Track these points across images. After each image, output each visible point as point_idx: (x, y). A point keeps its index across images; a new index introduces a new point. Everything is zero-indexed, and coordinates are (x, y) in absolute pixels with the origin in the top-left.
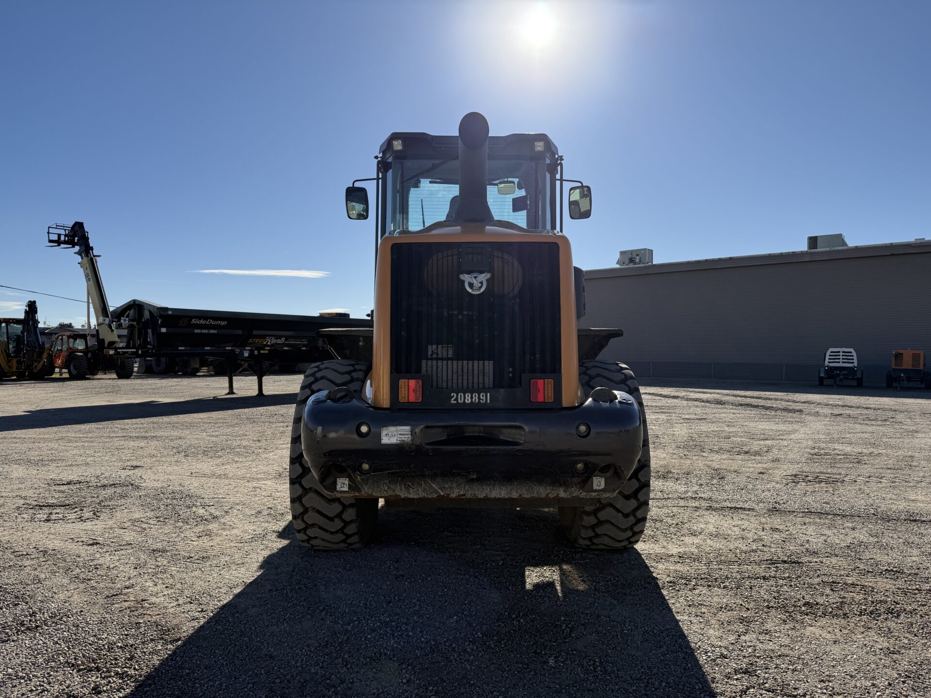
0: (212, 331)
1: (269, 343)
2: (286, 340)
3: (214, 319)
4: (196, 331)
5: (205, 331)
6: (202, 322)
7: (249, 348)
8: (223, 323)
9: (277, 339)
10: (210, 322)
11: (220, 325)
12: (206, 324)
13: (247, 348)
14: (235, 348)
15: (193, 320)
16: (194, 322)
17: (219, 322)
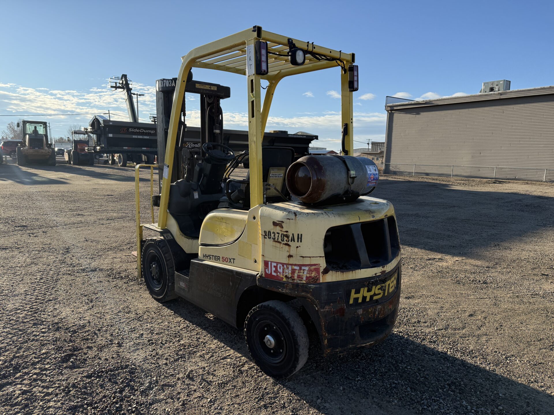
0: (146, 137)
1: (190, 147)
3: (146, 129)
4: (134, 137)
5: (140, 137)
6: (136, 130)
8: (152, 132)
10: (142, 131)
11: (150, 133)
12: (139, 132)
15: (130, 129)
16: (131, 130)
17: (149, 131)
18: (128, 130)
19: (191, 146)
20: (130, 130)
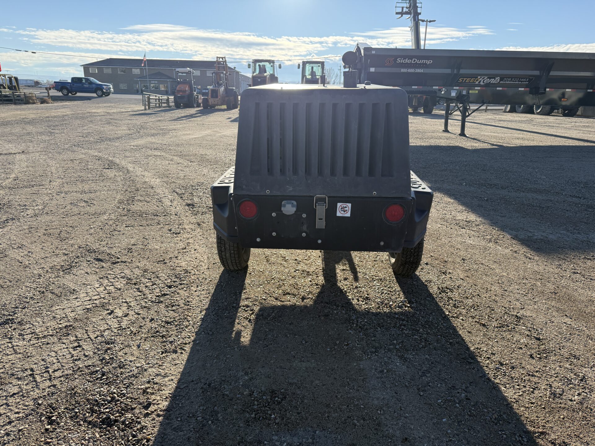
0: (419, 71)
1: (482, 83)
2: (500, 80)
3: (418, 58)
4: (404, 70)
5: (411, 70)
6: (407, 61)
7: (458, 88)
8: (428, 62)
9: (490, 78)
10: (415, 61)
11: (426, 64)
12: (411, 63)
13: (455, 88)
14: (440, 88)
15: (398, 60)
16: (400, 61)
17: (425, 61)
19: (485, 82)
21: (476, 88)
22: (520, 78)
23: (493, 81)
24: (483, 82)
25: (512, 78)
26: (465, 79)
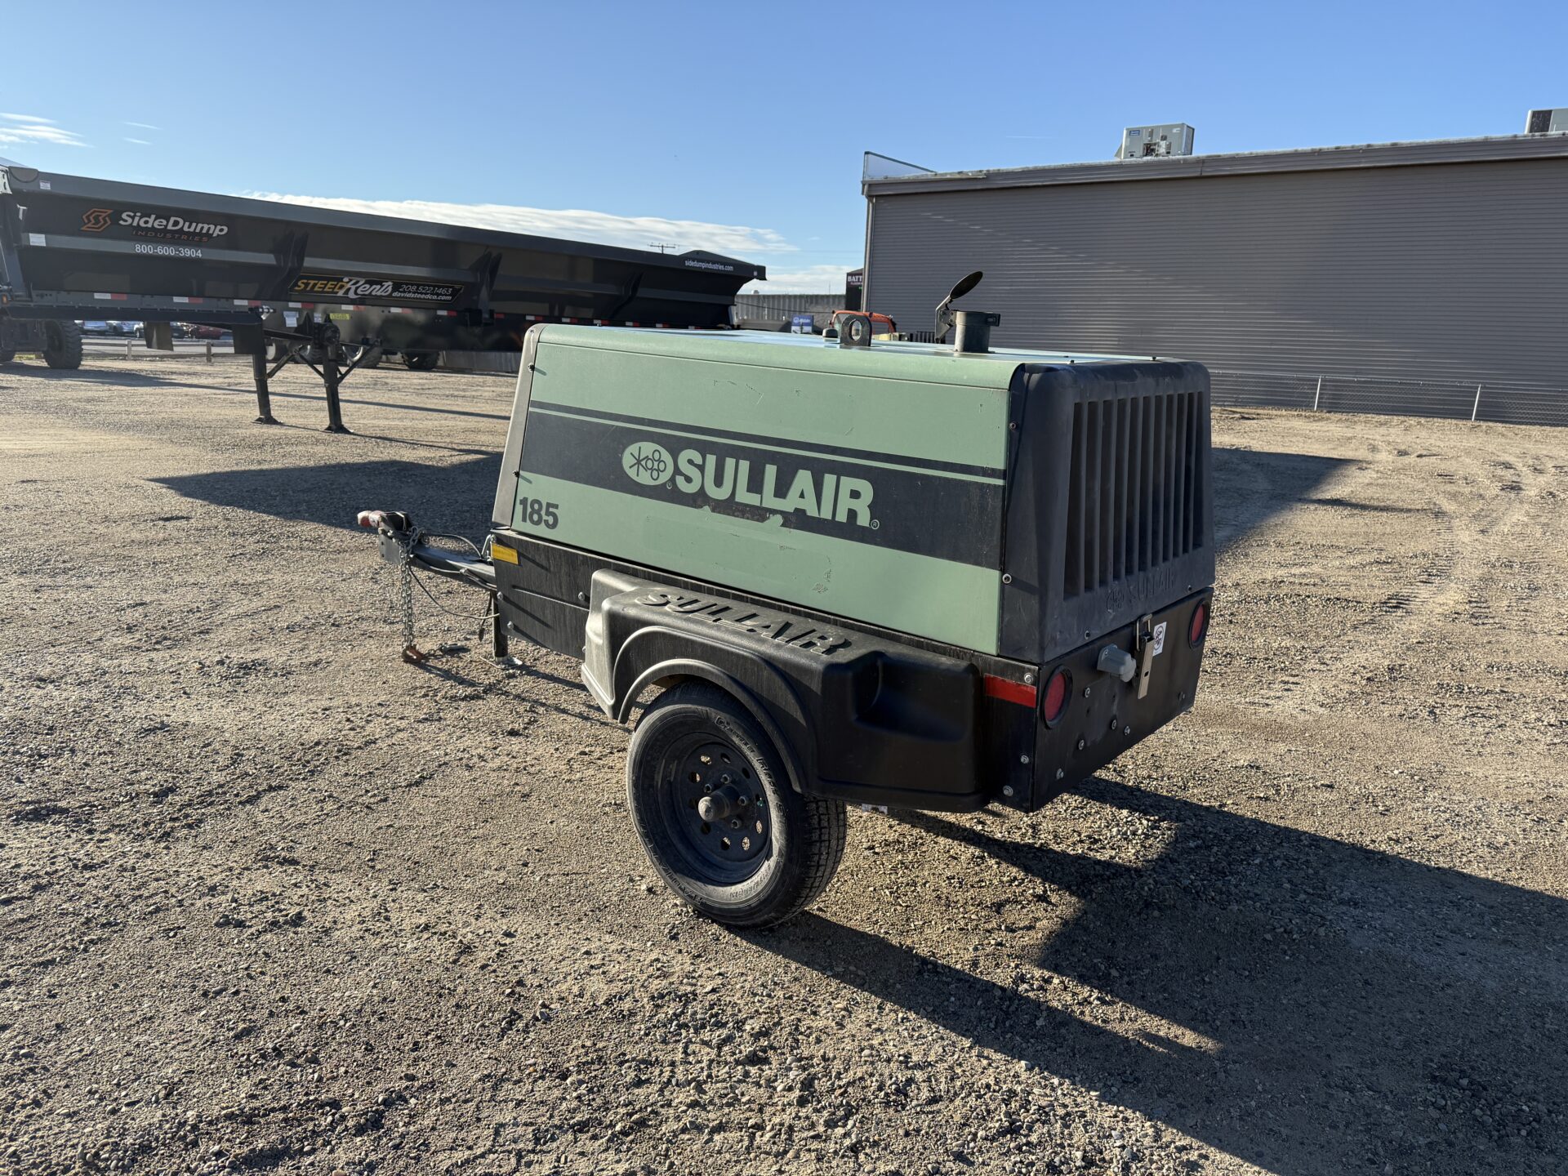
0: (189, 253)
1: (351, 295)
2: (394, 290)
3: (191, 216)
4: (142, 249)
5: (167, 251)
6: (153, 222)
7: (299, 305)
8: (216, 231)
9: (371, 283)
10: (176, 223)
11: (208, 235)
12: (165, 230)
13: (291, 305)
14: (258, 303)
15: (124, 216)
16: (130, 220)
17: (206, 227)
18: (116, 217)
19: (359, 291)
20: (126, 219)
21: (344, 307)
22: (434, 287)
23: (377, 290)
24: (356, 293)
25: (418, 286)
26: (312, 282)
